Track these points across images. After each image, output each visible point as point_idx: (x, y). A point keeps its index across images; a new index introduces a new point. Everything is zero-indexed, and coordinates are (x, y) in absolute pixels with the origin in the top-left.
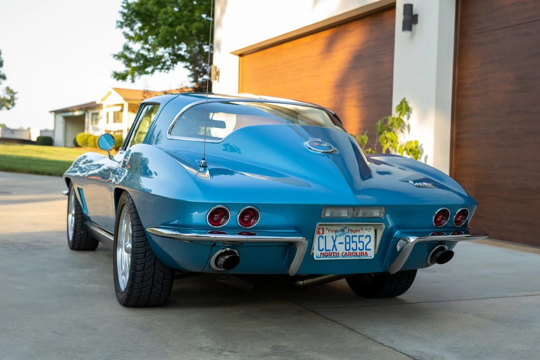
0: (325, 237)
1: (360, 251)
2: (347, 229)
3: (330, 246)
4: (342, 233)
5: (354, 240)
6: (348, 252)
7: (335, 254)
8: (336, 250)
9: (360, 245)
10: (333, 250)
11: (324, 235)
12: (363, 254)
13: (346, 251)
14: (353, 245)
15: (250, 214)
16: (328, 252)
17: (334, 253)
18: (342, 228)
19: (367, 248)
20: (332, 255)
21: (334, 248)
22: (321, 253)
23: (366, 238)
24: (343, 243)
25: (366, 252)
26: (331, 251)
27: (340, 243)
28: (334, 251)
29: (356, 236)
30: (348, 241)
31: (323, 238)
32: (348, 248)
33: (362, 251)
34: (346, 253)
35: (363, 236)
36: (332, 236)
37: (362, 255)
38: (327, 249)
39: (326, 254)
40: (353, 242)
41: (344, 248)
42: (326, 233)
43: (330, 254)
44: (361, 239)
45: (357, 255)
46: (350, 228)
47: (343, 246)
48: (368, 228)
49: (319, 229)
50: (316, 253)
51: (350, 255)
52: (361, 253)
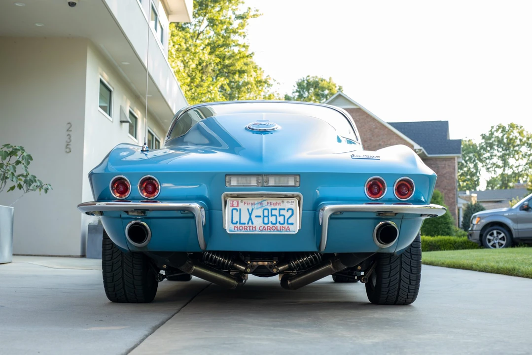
0: (240, 209)
1: (281, 226)
2: (266, 202)
3: (245, 219)
4: (260, 206)
5: (273, 214)
6: (266, 226)
7: (251, 228)
8: (252, 223)
9: (281, 219)
10: (248, 224)
11: (238, 208)
12: (285, 228)
13: (264, 225)
14: (273, 219)
15: (149, 186)
16: (243, 226)
17: (250, 227)
18: (260, 201)
19: (289, 222)
20: (248, 229)
21: (250, 222)
22: (235, 227)
23: (288, 211)
24: (260, 217)
25: (288, 227)
26: (246, 225)
27: (256, 217)
28: (250, 224)
29: (276, 209)
30: (266, 214)
31: (237, 211)
32: (266, 221)
33: (284, 226)
34: (264, 227)
35: (284, 209)
36: (248, 209)
37: (282, 229)
38: (242, 222)
39: (241, 228)
40: (272, 215)
41: (262, 221)
42: (241, 205)
43: (246, 227)
44: (282, 212)
45: (277, 230)
46: (270, 201)
47: (260, 220)
48: (290, 201)
49: (233, 201)
50: (229, 227)
51: (269, 229)
52: (282, 227)
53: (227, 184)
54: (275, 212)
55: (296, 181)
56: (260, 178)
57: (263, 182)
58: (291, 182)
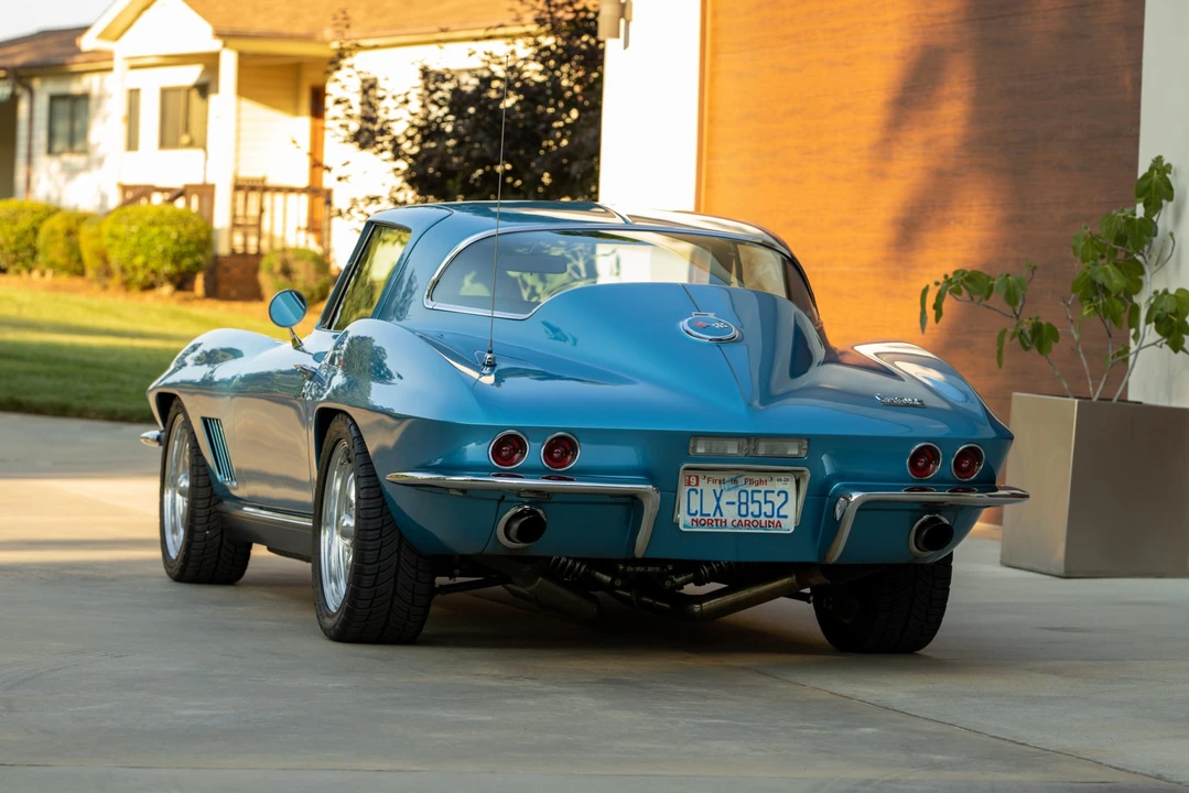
0: (701, 491)
1: (768, 519)
2: (744, 477)
3: (709, 508)
4: (733, 485)
5: (755, 499)
6: (743, 519)
7: (719, 522)
8: (721, 515)
9: (767, 508)
10: (715, 515)
11: (698, 488)
12: (773, 523)
13: (740, 518)
14: (754, 508)
15: (561, 448)
16: (706, 518)
17: (717, 520)
18: (733, 477)
19: (781, 514)
20: (714, 524)
21: (718, 514)
22: (693, 520)
23: (778, 495)
24: (734, 503)
25: (779, 522)
26: (711, 517)
27: (727, 503)
28: (718, 516)
29: (760, 491)
30: (743, 500)
31: (697, 493)
32: (743, 512)
33: (772, 520)
34: (740, 521)
35: (773, 492)
36: (714, 491)
37: (770, 526)
38: (704, 512)
39: (703, 522)
40: (753, 502)
41: (737, 512)
42: (703, 484)
43: (710, 521)
44: (770, 497)
45: (761, 526)
46: (749, 477)
47: (734, 509)
48: (783, 478)
49: (689, 477)
50: (683, 519)
51: (749, 525)
52: (770, 521)
53: (690, 451)
54: (758, 497)
55: (800, 448)
56: (746, 442)
57: (748, 449)
58: (793, 451)
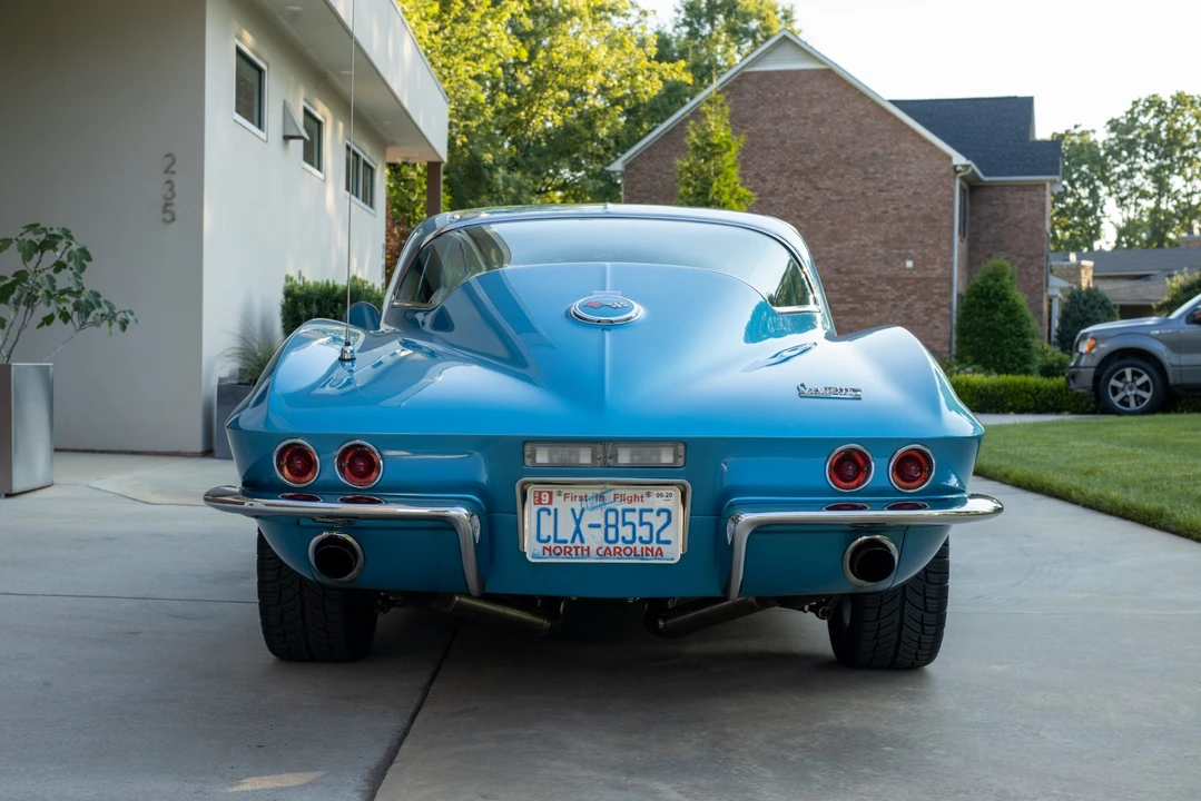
0: (556, 510)
1: (645, 546)
2: (612, 493)
3: (566, 531)
4: (599, 503)
5: (627, 520)
6: (612, 546)
7: (579, 550)
8: (582, 541)
10: (573, 541)
11: (552, 508)
12: (652, 551)
13: (607, 545)
14: (626, 532)
15: (359, 460)
16: (562, 546)
17: (577, 548)
18: (599, 492)
19: (662, 538)
20: (573, 552)
21: (577, 538)
22: (545, 548)
23: (658, 514)
24: (599, 526)
25: (659, 549)
26: (569, 544)
27: (591, 526)
28: (577, 542)
29: (634, 510)
30: (612, 521)
31: (549, 514)
32: (612, 535)
33: (650, 546)
34: (608, 548)
35: (651, 510)
36: (573, 510)
37: (647, 555)
38: (559, 538)
39: (558, 551)
40: (624, 524)
41: (603, 535)
42: (558, 502)
43: (568, 550)
44: (647, 517)
45: (635, 555)
46: (619, 492)
47: (599, 533)
48: (664, 493)
49: (540, 493)
50: (531, 548)
51: (619, 553)
52: (647, 549)
53: (528, 461)
54: (630, 517)
55: (676, 456)
56: (599, 448)
57: (605, 457)
58: (667, 458)
